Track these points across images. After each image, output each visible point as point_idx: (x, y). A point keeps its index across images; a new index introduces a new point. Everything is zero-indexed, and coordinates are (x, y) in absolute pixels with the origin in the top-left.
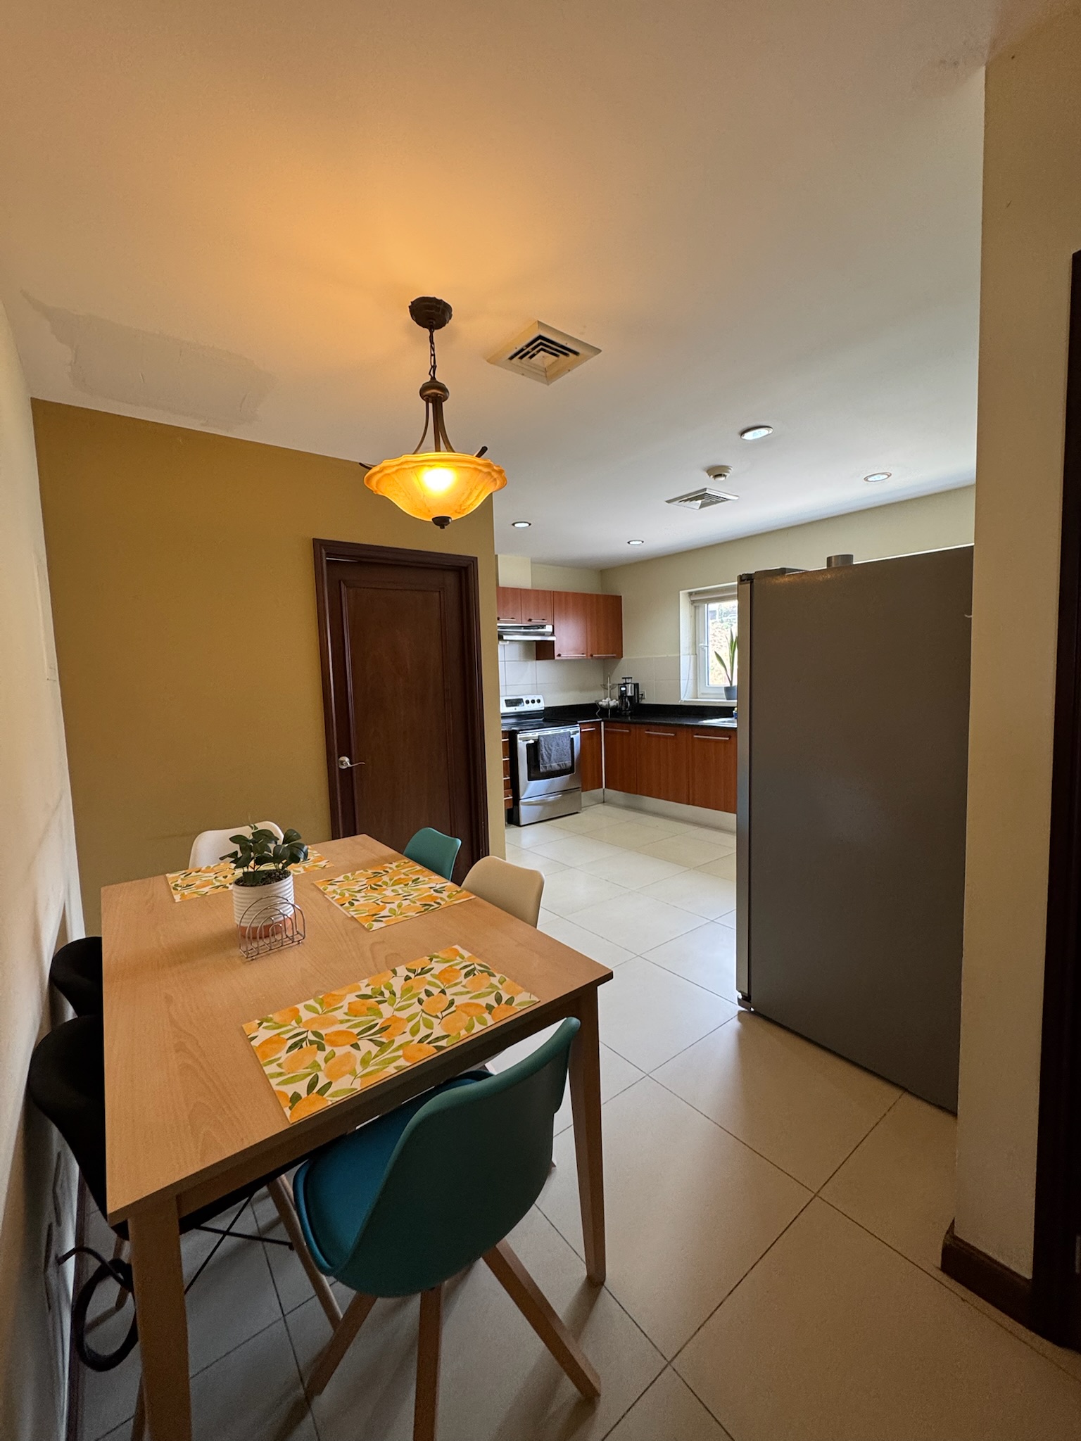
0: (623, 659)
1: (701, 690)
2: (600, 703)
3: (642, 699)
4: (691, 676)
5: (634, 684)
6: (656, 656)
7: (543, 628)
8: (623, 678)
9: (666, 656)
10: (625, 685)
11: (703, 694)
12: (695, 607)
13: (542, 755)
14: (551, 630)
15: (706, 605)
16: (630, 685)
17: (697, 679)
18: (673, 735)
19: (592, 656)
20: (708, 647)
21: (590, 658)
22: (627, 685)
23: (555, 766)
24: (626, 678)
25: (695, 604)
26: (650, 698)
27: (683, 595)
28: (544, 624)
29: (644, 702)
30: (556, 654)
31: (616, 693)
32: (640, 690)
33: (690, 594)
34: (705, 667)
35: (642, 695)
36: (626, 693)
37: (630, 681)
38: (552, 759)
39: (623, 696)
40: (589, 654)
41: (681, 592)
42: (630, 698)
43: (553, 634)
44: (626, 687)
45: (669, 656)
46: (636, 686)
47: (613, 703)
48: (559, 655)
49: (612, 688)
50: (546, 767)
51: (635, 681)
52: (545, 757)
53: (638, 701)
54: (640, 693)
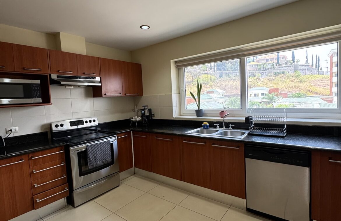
0: (143, 96)
1: (183, 111)
2: (132, 119)
3: (153, 116)
4: (178, 105)
5: (149, 109)
6: (160, 94)
7: (93, 79)
8: (143, 106)
9: (164, 94)
10: (144, 110)
11: (184, 113)
12: (178, 69)
13: (90, 158)
14: (99, 80)
15: (184, 68)
16: (147, 110)
17: (180, 106)
18: (171, 140)
19: (125, 94)
20: (186, 89)
21: (125, 96)
22: (145, 110)
23: (99, 163)
24: (144, 106)
25: (179, 68)
26: (158, 116)
27: (172, 62)
28: (95, 76)
29: (155, 118)
30: (103, 93)
31: (140, 114)
32: (152, 112)
33: (176, 62)
34: (185, 100)
35: (153, 114)
36: (145, 114)
37: (147, 108)
38: (97, 160)
39: (143, 115)
40: (124, 94)
41: (171, 61)
42: (147, 116)
43: (100, 82)
44: (144, 111)
45: (166, 94)
46: (150, 110)
47: (138, 119)
48: (105, 94)
49: (138, 111)
50: (93, 165)
51: (149, 108)
52: (92, 159)
53: (151, 118)
54: (152, 114)
